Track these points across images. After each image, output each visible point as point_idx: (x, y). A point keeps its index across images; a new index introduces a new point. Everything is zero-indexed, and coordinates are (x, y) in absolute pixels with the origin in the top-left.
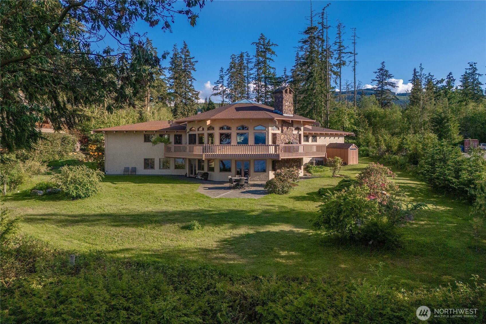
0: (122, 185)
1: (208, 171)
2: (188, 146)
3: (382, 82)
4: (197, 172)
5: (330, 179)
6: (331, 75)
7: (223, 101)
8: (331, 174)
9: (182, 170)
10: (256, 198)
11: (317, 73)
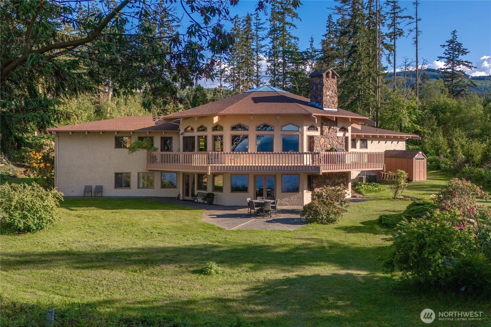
0: (87, 212)
1: (213, 191)
2: (182, 154)
3: (452, 60)
4: (196, 192)
5: (391, 202)
6: (382, 50)
7: (221, 86)
8: (391, 194)
9: (172, 189)
10: (291, 230)
11: (362, 46)
